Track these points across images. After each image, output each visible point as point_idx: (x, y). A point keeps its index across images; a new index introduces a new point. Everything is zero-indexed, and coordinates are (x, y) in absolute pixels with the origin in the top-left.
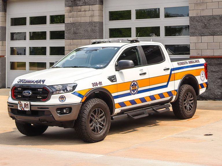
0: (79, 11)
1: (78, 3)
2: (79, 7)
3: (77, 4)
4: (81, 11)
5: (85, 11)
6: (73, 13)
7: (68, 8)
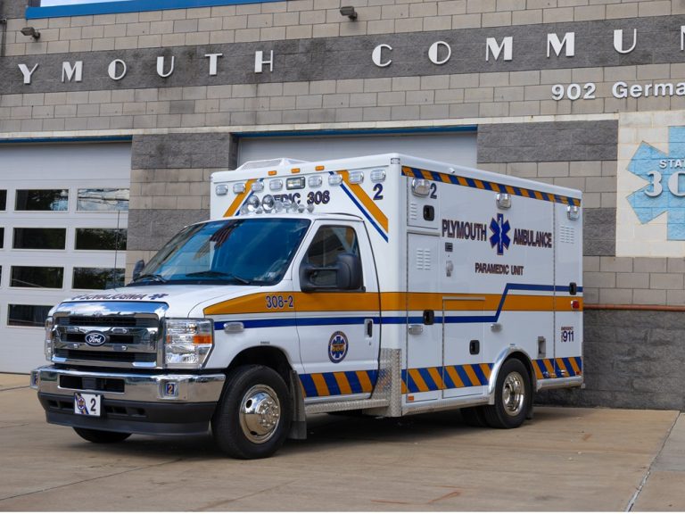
0: (171, 182)
1: (170, 160)
2: (173, 171)
3: (167, 164)
4: (178, 182)
5: (190, 182)
6: (154, 184)
7: (140, 172)
